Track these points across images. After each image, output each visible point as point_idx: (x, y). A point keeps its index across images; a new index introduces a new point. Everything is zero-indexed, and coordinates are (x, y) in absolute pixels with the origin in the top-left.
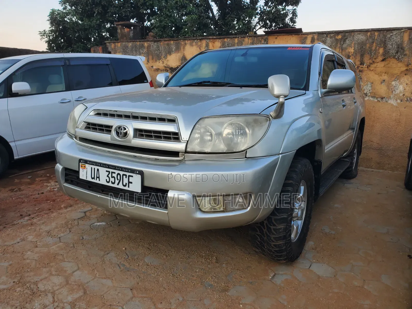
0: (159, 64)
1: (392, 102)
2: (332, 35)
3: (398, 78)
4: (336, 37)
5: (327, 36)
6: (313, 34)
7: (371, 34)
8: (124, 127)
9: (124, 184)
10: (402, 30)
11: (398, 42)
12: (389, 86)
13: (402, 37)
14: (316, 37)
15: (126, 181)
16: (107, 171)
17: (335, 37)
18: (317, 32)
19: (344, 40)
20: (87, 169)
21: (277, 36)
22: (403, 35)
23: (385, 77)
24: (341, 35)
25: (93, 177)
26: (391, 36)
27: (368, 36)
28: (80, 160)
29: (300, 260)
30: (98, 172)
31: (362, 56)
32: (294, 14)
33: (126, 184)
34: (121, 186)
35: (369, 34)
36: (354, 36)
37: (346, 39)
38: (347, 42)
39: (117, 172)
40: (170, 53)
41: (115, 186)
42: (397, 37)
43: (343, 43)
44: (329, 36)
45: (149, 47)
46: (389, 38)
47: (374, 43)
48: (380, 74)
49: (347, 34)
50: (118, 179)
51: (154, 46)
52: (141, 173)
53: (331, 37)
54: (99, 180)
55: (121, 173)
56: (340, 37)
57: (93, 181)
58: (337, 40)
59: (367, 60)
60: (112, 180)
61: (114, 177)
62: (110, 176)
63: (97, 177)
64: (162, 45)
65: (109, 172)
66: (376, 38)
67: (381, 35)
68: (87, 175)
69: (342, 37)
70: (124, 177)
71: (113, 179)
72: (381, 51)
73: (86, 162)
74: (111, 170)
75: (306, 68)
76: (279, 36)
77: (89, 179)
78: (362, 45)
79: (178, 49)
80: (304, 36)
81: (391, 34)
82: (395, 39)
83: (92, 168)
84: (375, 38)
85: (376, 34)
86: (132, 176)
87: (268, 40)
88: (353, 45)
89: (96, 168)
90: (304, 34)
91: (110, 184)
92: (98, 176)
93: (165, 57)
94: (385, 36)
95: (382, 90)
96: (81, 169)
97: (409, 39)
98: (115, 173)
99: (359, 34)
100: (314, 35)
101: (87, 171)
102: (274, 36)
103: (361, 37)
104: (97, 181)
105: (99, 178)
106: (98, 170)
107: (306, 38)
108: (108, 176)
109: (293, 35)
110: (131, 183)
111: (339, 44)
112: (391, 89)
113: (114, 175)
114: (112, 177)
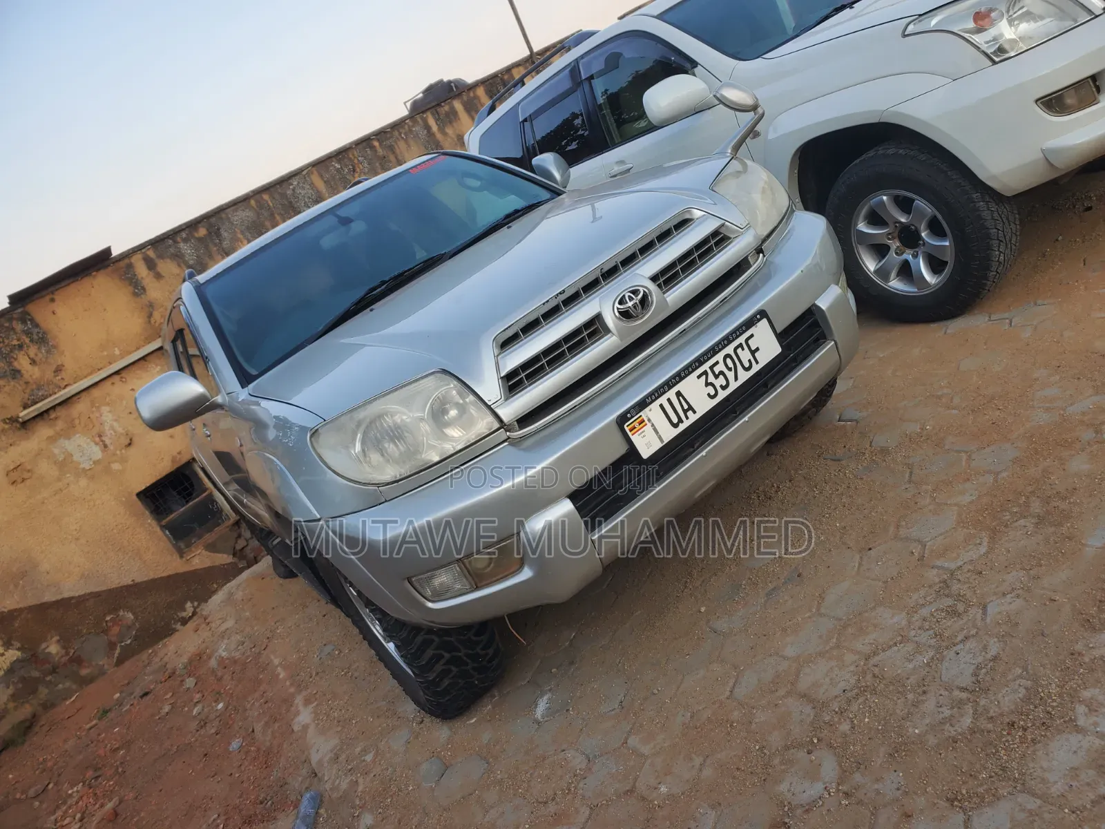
2: (184, 235)
4: (196, 235)
5: (175, 242)
6: (141, 250)
7: (257, 201)
8: (630, 292)
9: (747, 365)
10: (304, 173)
11: (312, 195)
13: (312, 185)
14: (151, 253)
15: (745, 355)
16: (699, 377)
17: (193, 237)
18: (147, 242)
19: (215, 233)
20: (649, 420)
21: (51, 296)
22: (311, 179)
24: (203, 227)
25: (675, 420)
26: (293, 190)
27: (255, 207)
28: (621, 421)
30: (681, 398)
33: (750, 361)
34: (744, 376)
35: (253, 202)
36: (229, 219)
37: (219, 229)
38: (225, 234)
39: (719, 357)
41: (734, 386)
42: (303, 188)
43: (219, 240)
44: (179, 239)
46: (293, 195)
47: (276, 215)
49: (213, 220)
50: (730, 369)
52: (763, 313)
53: (185, 240)
54: (694, 412)
55: (729, 350)
56: (202, 232)
57: (682, 427)
58: (200, 240)
60: (722, 381)
61: (721, 373)
62: (711, 379)
63: (685, 412)
65: (705, 373)
66: (271, 205)
67: (277, 196)
68: (660, 433)
69: (208, 230)
70: (739, 350)
71: (721, 377)
73: (642, 404)
74: (706, 367)
76: (56, 293)
77: (670, 435)
78: (256, 227)
80: (122, 264)
81: (291, 187)
82: (303, 192)
83: (661, 406)
84: (269, 205)
85: (266, 197)
86: (752, 336)
87: (29, 315)
88: (240, 236)
89: (671, 394)
90: (117, 261)
91: (722, 395)
92: (686, 407)
94: (284, 196)
96: (635, 439)
97: (325, 182)
98: (717, 363)
99: (236, 210)
100: (143, 251)
101: (653, 425)
102: (42, 297)
103: (245, 215)
104: (693, 418)
105: (690, 408)
106: (679, 394)
107: (130, 266)
108: (707, 384)
109: (94, 273)
110: (757, 349)
111: (211, 245)
113: (717, 369)
114: (716, 377)
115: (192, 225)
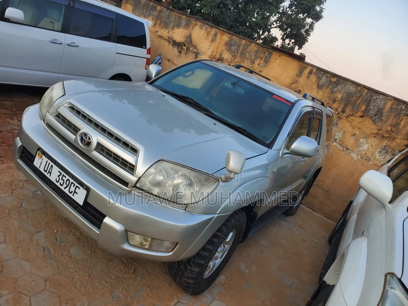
0: (164, 33)
1: (354, 155)
2: (329, 75)
3: (367, 137)
4: (331, 79)
5: (324, 74)
7: (361, 89)
8: (89, 136)
9: (71, 191)
10: (388, 98)
11: (381, 106)
12: (357, 140)
13: (385, 104)
14: (314, 70)
15: (73, 189)
16: (59, 172)
17: (330, 78)
18: (317, 67)
19: (337, 84)
20: (43, 159)
21: (281, 55)
22: (388, 102)
23: (357, 132)
24: (336, 79)
25: (46, 169)
26: (377, 98)
27: (358, 90)
28: (39, 149)
29: (206, 293)
30: (51, 168)
31: (346, 105)
32: (311, 26)
33: (72, 191)
34: (66, 191)
35: (359, 88)
36: (346, 84)
37: (339, 84)
38: (339, 87)
39: (68, 177)
40: (178, 26)
41: (62, 188)
42: (381, 101)
43: (335, 87)
44: (326, 75)
45: (160, 11)
46: (375, 99)
47: (361, 98)
48: (353, 127)
49: (341, 80)
50: (66, 184)
51: (166, 12)
52: (88, 189)
53: (327, 77)
54: (50, 176)
55: (71, 180)
56: (334, 80)
57: (44, 173)
58: (331, 81)
59: (348, 111)
60: (62, 182)
61: (64, 180)
62: (61, 177)
63: (49, 172)
64: (174, 15)
65: (61, 174)
66: (364, 95)
67: (369, 94)
68: (41, 165)
69: (336, 81)
70: (73, 185)
71: (63, 181)
72: (363, 108)
73: (44, 153)
74: (63, 173)
75: (280, 122)
76: (283, 55)
77: (42, 169)
78: (350, 95)
79: (187, 26)
80: (305, 65)
81: (378, 97)
82: (379, 102)
83: (47, 161)
84: (363, 94)
85: (366, 91)
86: (79, 188)
87: (272, 54)
88: (342, 92)
89: (51, 164)
90: (304, 63)
91: (58, 184)
92: (50, 171)
93: (173, 28)
94: (372, 96)
95: (350, 141)
96: (37, 157)
97: (391, 107)
98: (65, 177)
99: (352, 85)
100: (313, 68)
101: (42, 161)
102: (279, 53)
103: (352, 88)
104: (48, 176)
106: (52, 166)
107: (306, 68)
108: (59, 176)
109: (296, 60)
110: (77, 193)
111: (331, 86)
112: (357, 144)
113: (64, 178)
114: (62, 179)
115: (334, 75)
